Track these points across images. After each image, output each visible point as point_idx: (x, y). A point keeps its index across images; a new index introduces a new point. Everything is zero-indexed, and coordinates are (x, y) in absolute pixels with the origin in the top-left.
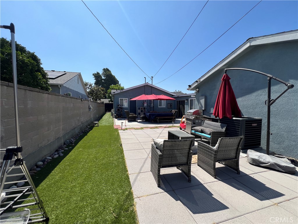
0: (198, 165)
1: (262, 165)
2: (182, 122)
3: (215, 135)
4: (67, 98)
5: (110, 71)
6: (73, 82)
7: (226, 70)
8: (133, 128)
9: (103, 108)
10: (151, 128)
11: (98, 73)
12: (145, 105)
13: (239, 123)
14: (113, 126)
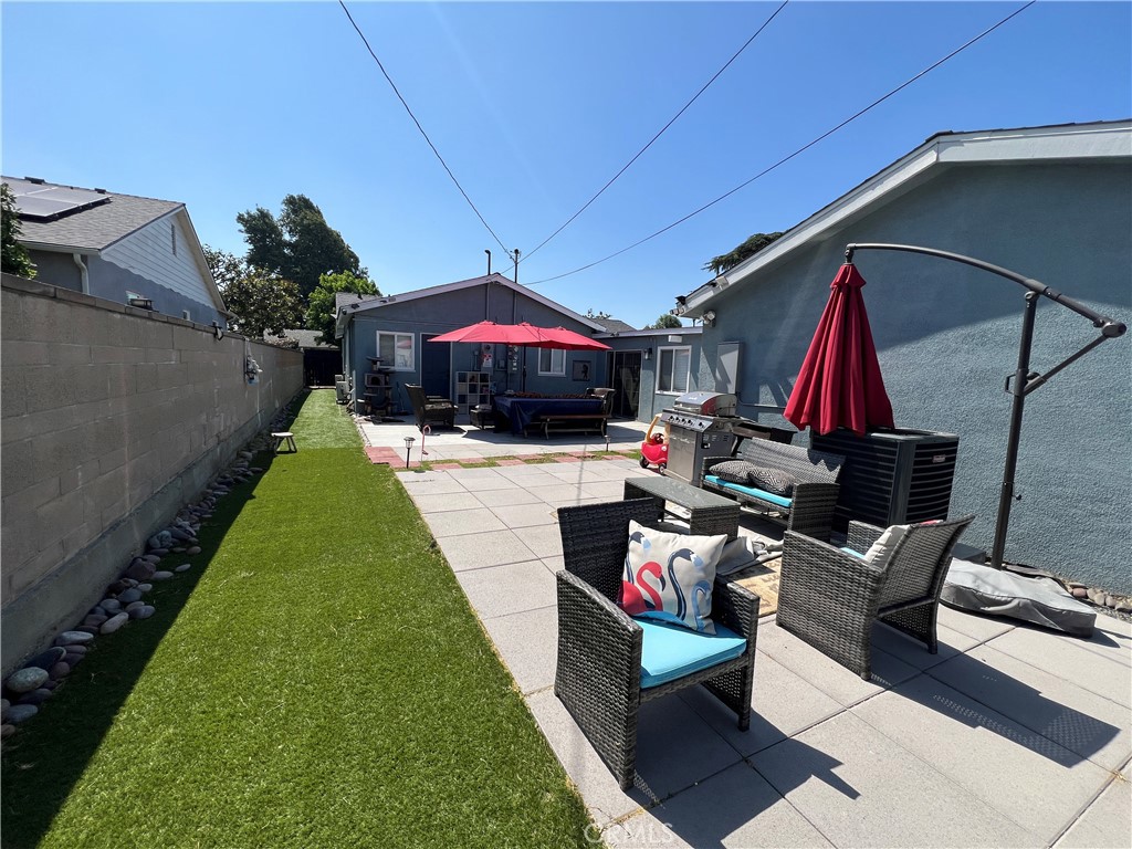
0: (780, 625)
1: (987, 609)
2: (649, 439)
3: (806, 496)
4: (150, 323)
5: (319, 212)
6: (150, 243)
7: (852, 249)
8: (451, 461)
9: (297, 370)
10: (529, 460)
11: (264, 215)
12: (488, 363)
13: (894, 453)
14: (360, 450)
